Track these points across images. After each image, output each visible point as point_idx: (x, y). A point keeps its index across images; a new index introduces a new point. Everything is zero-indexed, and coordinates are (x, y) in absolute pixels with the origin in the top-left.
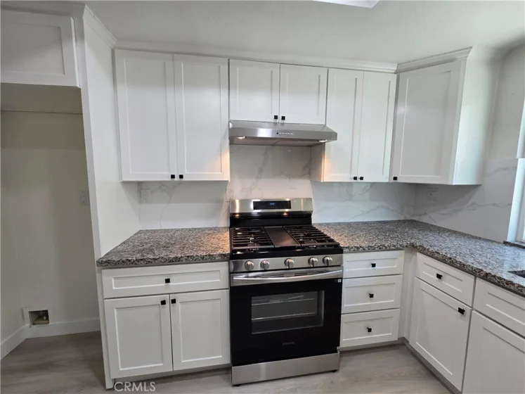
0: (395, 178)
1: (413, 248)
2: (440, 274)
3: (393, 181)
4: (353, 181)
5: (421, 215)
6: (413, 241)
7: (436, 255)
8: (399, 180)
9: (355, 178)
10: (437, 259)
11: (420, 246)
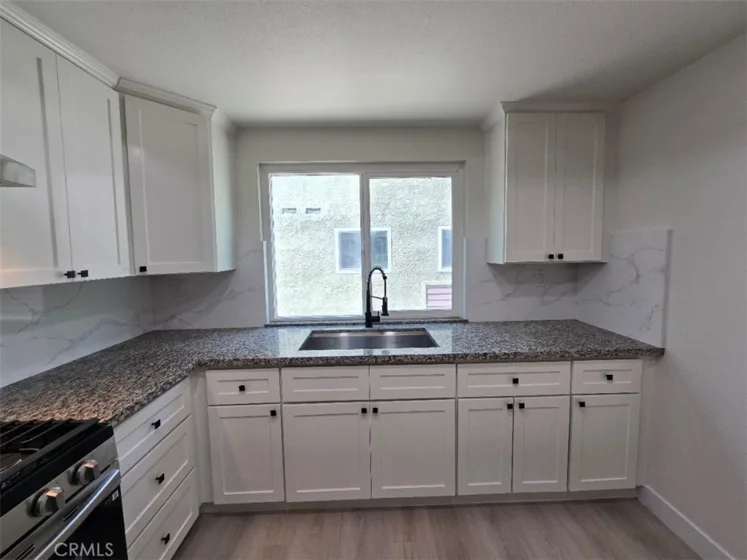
0: (143, 269)
1: (202, 366)
2: (242, 384)
3: (138, 273)
4: (65, 280)
5: (167, 320)
6: (196, 358)
7: (235, 363)
8: (149, 272)
9: (70, 274)
10: (238, 368)
11: (211, 361)
